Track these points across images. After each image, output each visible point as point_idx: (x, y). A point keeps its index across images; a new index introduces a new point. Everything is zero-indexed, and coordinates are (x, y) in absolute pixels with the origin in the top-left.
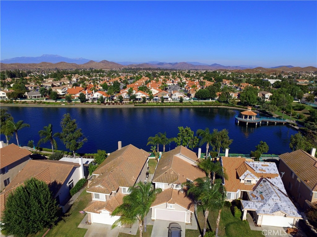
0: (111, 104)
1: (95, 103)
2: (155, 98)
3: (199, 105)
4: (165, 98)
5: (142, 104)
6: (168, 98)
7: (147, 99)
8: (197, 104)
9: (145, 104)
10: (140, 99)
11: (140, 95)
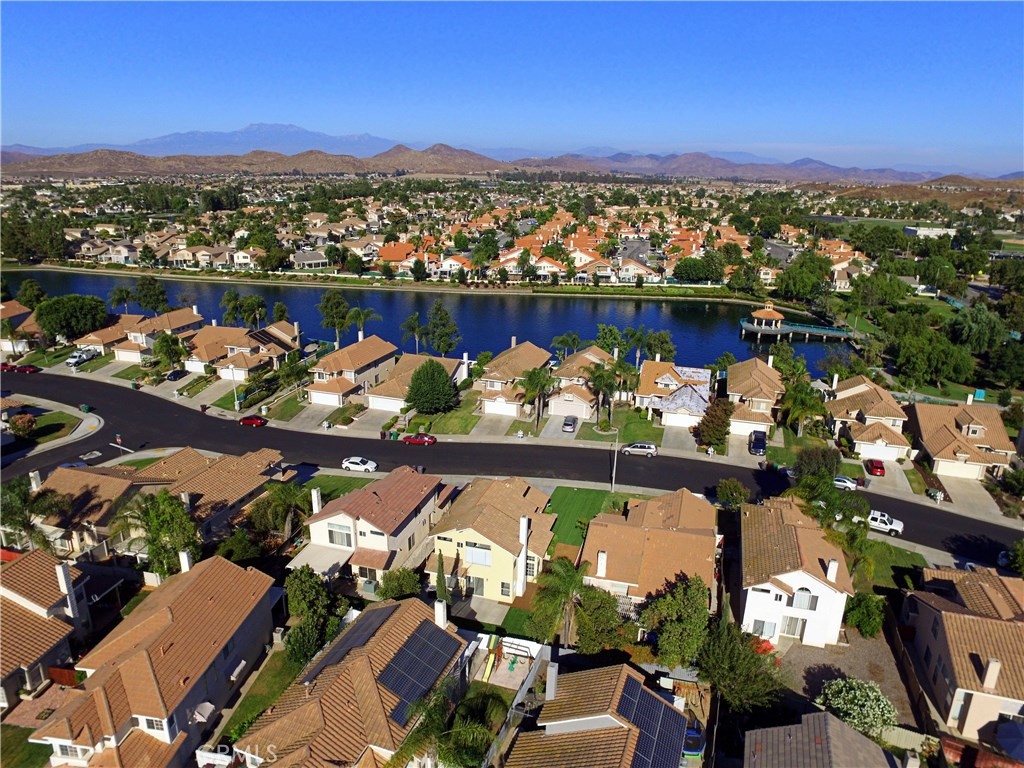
0: (481, 286)
1: (447, 284)
2: (578, 275)
3: (680, 296)
4: (602, 277)
5: (550, 289)
6: (609, 277)
7: (562, 277)
8: (676, 291)
9: (557, 288)
10: (545, 277)
11: (546, 268)
